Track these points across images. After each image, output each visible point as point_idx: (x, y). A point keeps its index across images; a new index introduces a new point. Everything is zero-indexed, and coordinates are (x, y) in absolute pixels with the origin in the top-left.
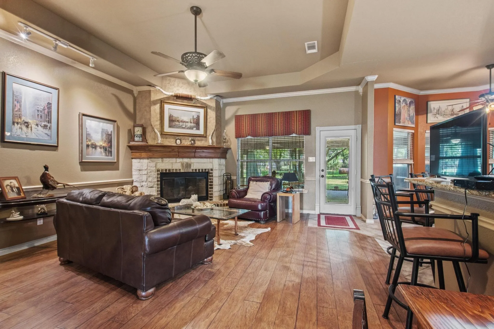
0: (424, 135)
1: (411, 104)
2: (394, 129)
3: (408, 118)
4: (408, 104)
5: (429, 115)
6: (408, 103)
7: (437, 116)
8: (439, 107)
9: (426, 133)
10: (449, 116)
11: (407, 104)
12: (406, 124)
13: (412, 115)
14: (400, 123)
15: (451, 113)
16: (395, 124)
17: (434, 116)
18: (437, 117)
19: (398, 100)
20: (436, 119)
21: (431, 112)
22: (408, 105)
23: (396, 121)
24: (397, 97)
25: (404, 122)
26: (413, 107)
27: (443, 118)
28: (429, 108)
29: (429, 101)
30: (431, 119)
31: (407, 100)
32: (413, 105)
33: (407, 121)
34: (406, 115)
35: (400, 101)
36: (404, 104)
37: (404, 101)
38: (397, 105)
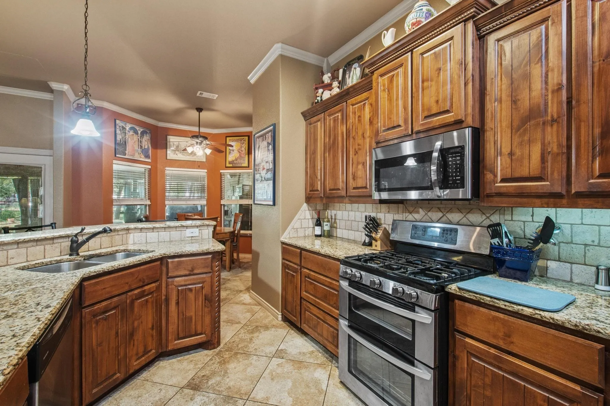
1: (145, 135)
2: (114, 162)
3: (139, 150)
4: (139, 134)
5: (168, 150)
6: (139, 132)
7: (177, 152)
8: (178, 143)
9: (165, 170)
11: (137, 134)
12: (137, 157)
13: (146, 147)
14: (125, 155)
16: (115, 156)
17: (174, 152)
18: (177, 154)
19: (120, 127)
20: (176, 156)
21: (170, 147)
23: (117, 151)
24: (118, 122)
25: (133, 155)
26: (146, 138)
27: (182, 155)
28: (168, 143)
29: (169, 135)
30: (171, 155)
31: (138, 129)
32: (148, 135)
33: (137, 154)
34: (136, 147)
35: (124, 128)
36: (131, 133)
37: (131, 128)
38: (118, 132)
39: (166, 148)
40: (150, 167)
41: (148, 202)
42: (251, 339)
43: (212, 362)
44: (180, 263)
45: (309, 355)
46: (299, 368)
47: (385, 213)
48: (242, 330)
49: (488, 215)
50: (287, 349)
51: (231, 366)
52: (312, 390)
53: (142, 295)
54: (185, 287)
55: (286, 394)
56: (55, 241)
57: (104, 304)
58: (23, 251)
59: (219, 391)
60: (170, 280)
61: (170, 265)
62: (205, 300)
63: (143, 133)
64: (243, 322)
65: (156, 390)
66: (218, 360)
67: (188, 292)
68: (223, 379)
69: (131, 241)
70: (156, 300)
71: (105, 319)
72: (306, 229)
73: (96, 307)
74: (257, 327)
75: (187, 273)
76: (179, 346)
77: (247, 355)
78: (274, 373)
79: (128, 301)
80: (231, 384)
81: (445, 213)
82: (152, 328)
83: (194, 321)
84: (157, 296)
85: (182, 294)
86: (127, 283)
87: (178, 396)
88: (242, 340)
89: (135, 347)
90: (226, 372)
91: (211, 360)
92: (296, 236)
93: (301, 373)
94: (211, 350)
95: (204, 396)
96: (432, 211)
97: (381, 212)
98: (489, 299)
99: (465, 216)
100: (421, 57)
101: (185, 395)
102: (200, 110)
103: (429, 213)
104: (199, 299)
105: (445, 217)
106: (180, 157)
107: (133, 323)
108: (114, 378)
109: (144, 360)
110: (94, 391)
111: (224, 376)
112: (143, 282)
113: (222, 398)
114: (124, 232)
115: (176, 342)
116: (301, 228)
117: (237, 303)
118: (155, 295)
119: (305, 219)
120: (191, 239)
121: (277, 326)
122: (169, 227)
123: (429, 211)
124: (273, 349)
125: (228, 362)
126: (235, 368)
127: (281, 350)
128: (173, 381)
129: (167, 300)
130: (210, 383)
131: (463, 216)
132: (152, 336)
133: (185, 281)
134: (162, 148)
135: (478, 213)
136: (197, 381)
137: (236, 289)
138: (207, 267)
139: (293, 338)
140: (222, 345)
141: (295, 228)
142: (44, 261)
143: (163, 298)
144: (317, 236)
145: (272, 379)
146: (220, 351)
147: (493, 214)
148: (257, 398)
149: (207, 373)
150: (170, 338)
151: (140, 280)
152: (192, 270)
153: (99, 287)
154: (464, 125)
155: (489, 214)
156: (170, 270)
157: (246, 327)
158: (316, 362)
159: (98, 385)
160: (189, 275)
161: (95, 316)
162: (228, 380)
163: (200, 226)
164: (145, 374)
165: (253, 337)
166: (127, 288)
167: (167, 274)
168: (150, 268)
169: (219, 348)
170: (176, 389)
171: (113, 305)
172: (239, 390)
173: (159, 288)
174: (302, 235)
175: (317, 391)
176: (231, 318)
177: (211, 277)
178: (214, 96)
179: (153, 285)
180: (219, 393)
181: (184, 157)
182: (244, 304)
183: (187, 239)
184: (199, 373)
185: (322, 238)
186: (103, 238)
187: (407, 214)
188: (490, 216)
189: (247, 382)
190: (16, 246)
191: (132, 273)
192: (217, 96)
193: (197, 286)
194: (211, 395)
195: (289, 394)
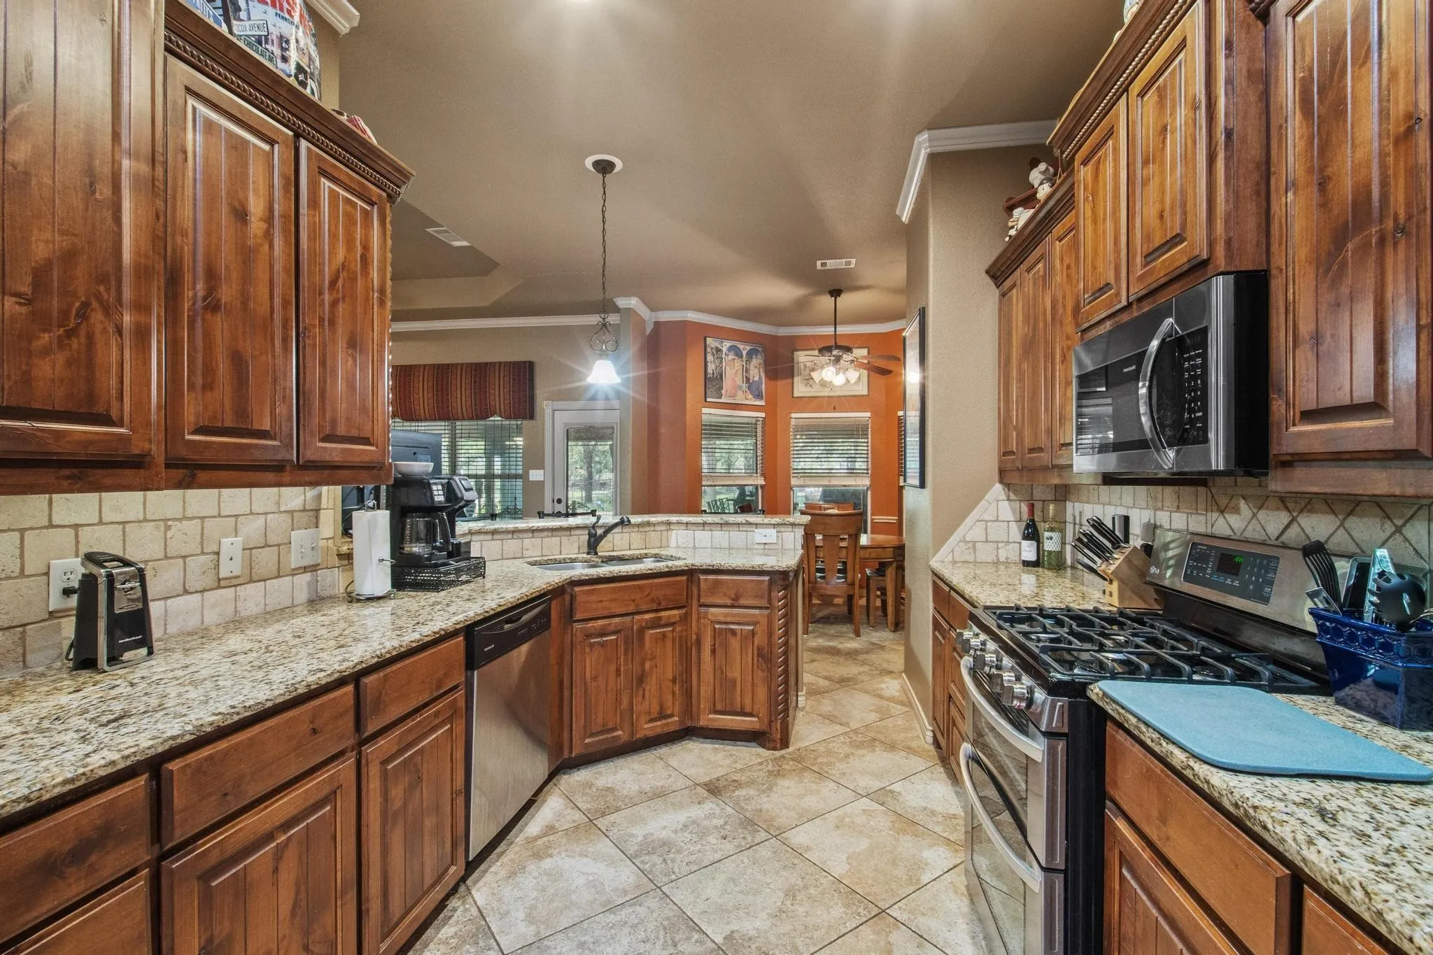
1: (754, 357)
2: (705, 410)
3: (745, 386)
4: (744, 356)
5: (796, 379)
6: (744, 353)
7: (811, 382)
9: (792, 418)
11: (741, 357)
12: (740, 400)
13: (756, 379)
14: (720, 398)
17: (806, 382)
18: (811, 386)
19: (712, 349)
20: (809, 389)
21: (799, 374)
22: (744, 358)
23: (708, 392)
24: (709, 340)
25: (733, 396)
26: (757, 361)
28: (796, 365)
29: (797, 350)
30: (800, 389)
31: (741, 347)
32: (759, 356)
33: (740, 394)
34: (739, 381)
35: (718, 350)
36: (731, 356)
37: (731, 349)
38: (710, 358)
39: (792, 377)
40: (763, 415)
41: (761, 481)
42: (847, 756)
43: (760, 767)
44: (717, 582)
45: (940, 819)
46: (903, 831)
47: (1171, 512)
48: (842, 737)
49: (1399, 522)
50: (903, 793)
51: (784, 783)
52: (896, 872)
53: (656, 624)
54: (724, 626)
55: (844, 858)
56: (573, 532)
57: (601, 622)
58: (537, 541)
59: (743, 808)
60: (703, 609)
61: (702, 585)
62: (758, 656)
63: (750, 354)
64: (854, 725)
65: (665, 774)
66: (770, 768)
67: (729, 635)
68: (758, 795)
69: (673, 543)
70: (681, 637)
71: (603, 645)
72: (1000, 545)
73: (590, 624)
74: (874, 740)
75: (729, 602)
76: (716, 725)
77: (822, 775)
78: (847, 819)
79: (635, 628)
80: (765, 807)
81: (1295, 514)
82: (674, 681)
83: (738, 688)
84: (682, 631)
85: (723, 636)
86: (634, 601)
87: (686, 792)
88: (829, 752)
89: (647, 703)
90: (770, 789)
91: (761, 764)
92: (971, 559)
93: (897, 840)
94: (768, 749)
95: (717, 805)
96: (1268, 508)
97: (1162, 509)
98: (1134, 720)
99: (1342, 525)
100: (1139, 103)
101: (696, 794)
102: (836, 293)
103: (1261, 512)
104: (747, 653)
105: (1295, 525)
106: (816, 390)
107: (643, 664)
108: (615, 734)
109: (658, 727)
110: (587, 741)
111: (764, 791)
112: (659, 604)
113: (740, 819)
114: (663, 528)
115: (711, 716)
116: (987, 541)
117: (866, 692)
118: (678, 629)
119: (997, 520)
120: (762, 547)
121: (914, 751)
122: (727, 524)
123: (1260, 508)
124: (877, 785)
125: (784, 776)
126: (788, 788)
127: (892, 792)
128: (692, 772)
129: (699, 642)
130: (737, 793)
131: (1338, 523)
132: (673, 693)
133: (726, 615)
134: (786, 378)
135: (1375, 516)
136: (721, 784)
137: (885, 665)
138: (762, 597)
139: (932, 779)
140: (791, 749)
141: (967, 539)
142: (557, 557)
143: (694, 637)
144: (1026, 564)
145: (837, 827)
146: (783, 757)
147: (1411, 518)
148: (792, 841)
149: (743, 778)
150: (702, 706)
151: (653, 600)
152: (737, 598)
153: (593, 598)
154: (1210, 270)
155: (1400, 517)
156: (702, 594)
157: (852, 734)
158: (945, 835)
159: (592, 735)
160: (733, 606)
161: (589, 636)
162: (765, 799)
163: (779, 525)
164: (663, 751)
165: (853, 754)
166: (632, 608)
167: (699, 600)
168: (668, 585)
169: (783, 752)
170: (689, 783)
171: (612, 628)
172: (773, 819)
173: (685, 619)
174: (991, 558)
175: (905, 877)
176: (836, 713)
177: (769, 617)
178: (848, 263)
179: (675, 612)
180: (741, 810)
182: (880, 697)
183: (757, 546)
184: (731, 775)
185: (1040, 569)
186: (633, 534)
187: (1215, 515)
188: (1404, 525)
189: (793, 814)
190: (531, 535)
191: (639, 587)
192: (853, 261)
193: (744, 627)
194: (728, 808)
195: (849, 858)
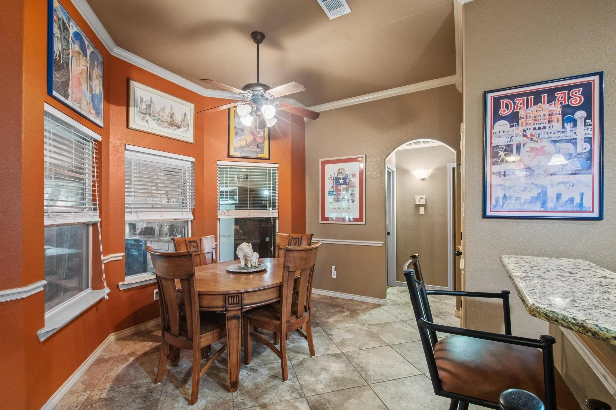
0: (123, 154)
1: (95, 63)
3: (88, 95)
4: (88, 56)
5: (132, 109)
6: (88, 53)
7: (147, 117)
8: (149, 100)
9: (125, 149)
10: (167, 124)
11: (85, 55)
12: (84, 109)
13: (97, 92)
14: (66, 96)
15: (170, 121)
16: (50, 93)
17: (142, 115)
18: (147, 121)
19: (59, 19)
20: (144, 123)
21: (135, 105)
22: (88, 59)
23: (54, 82)
24: (56, 3)
25: (80, 102)
26: (98, 71)
27: (156, 125)
28: (131, 96)
29: (133, 80)
30: (136, 120)
31: (86, 42)
32: (100, 65)
33: (84, 102)
34: (83, 85)
35: (65, 27)
36: (77, 47)
37: (77, 36)
38: (56, 30)
40: (101, 138)
63: (94, 58)
106: (153, 127)
134: (120, 104)
181: (160, 128)
